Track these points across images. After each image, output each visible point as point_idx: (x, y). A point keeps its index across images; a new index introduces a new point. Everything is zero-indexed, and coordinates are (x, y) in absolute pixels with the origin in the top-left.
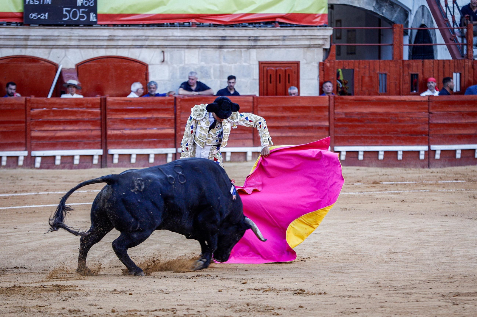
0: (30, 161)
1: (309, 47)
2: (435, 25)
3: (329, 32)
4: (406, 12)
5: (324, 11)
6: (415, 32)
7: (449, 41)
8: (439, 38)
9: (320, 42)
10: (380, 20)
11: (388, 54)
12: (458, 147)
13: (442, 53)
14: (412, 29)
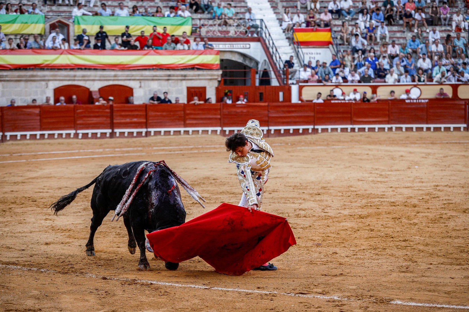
0: (76, 135)
1: (211, 79)
2: (271, 69)
3: (220, 72)
4: (257, 63)
5: (218, 62)
6: (262, 73)
7: (278, 76)
8: (273, 75)
9: (216, 77)
10: (245, 67)
11: (249, 83)
12: (282, 128)
13: (275, 83)
14: (260, 71)
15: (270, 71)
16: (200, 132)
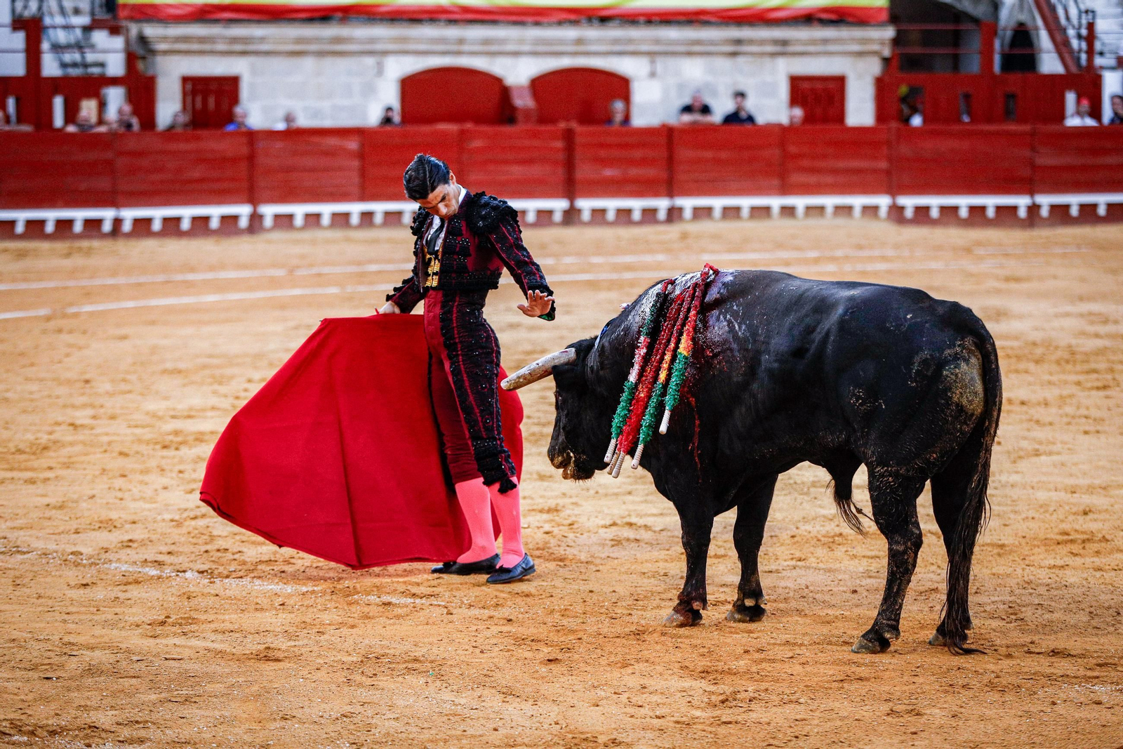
1: (860, 54)
2: (1040, 22)
3: (889, 33)
6: (1009, 34)
8: (1044, 41)
9: (876, 47)
11: (973, 65)
12: (1074, 200)
13: (1050, 64)
14: (1005, 29)
15: (1037, 29)
16: (830, 210)
